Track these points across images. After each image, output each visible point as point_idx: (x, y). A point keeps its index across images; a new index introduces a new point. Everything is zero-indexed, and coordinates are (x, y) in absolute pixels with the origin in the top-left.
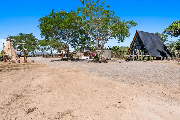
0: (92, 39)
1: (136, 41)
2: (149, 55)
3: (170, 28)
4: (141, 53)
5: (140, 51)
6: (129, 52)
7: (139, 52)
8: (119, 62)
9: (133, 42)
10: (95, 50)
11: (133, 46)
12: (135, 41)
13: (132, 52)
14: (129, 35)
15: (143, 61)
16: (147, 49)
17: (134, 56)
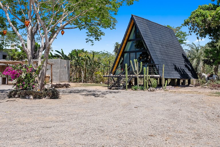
0: (14, 23)
1: (130, 40)
2: (159, 76)
3: (194, 18)
4: (142, 69)
5: (141, 66)
6: (116, 66)
7: (139, 67)
8: (94, 95)
9: (125, 42)
10: (22, 59)
11: (124, 52)
12: (128, 40)
13: (123, 67)
14: (114, 23)
15: (149, 90)
16: (154, 60)
17: (128, 77)
